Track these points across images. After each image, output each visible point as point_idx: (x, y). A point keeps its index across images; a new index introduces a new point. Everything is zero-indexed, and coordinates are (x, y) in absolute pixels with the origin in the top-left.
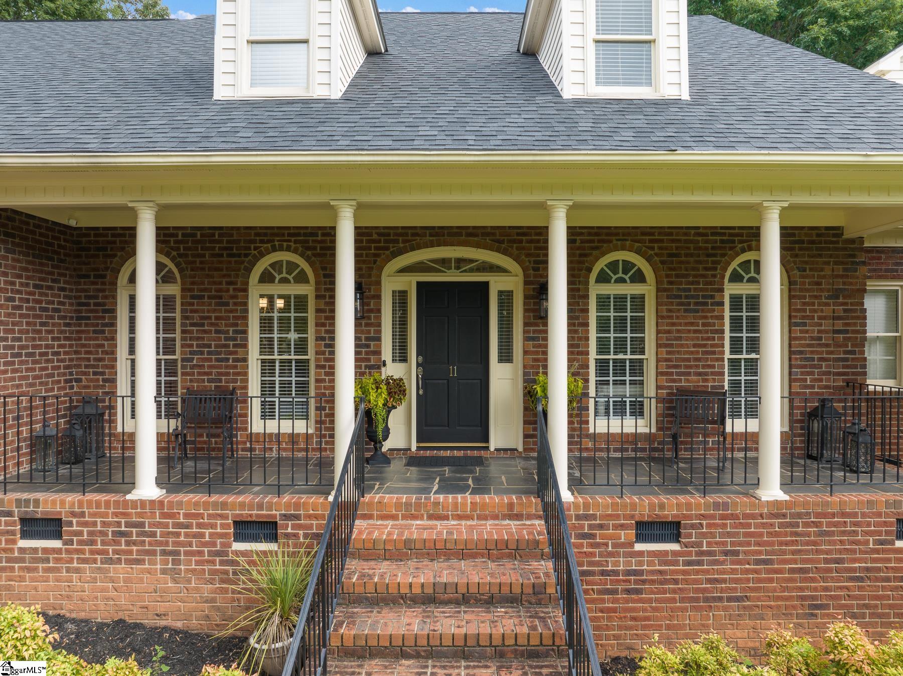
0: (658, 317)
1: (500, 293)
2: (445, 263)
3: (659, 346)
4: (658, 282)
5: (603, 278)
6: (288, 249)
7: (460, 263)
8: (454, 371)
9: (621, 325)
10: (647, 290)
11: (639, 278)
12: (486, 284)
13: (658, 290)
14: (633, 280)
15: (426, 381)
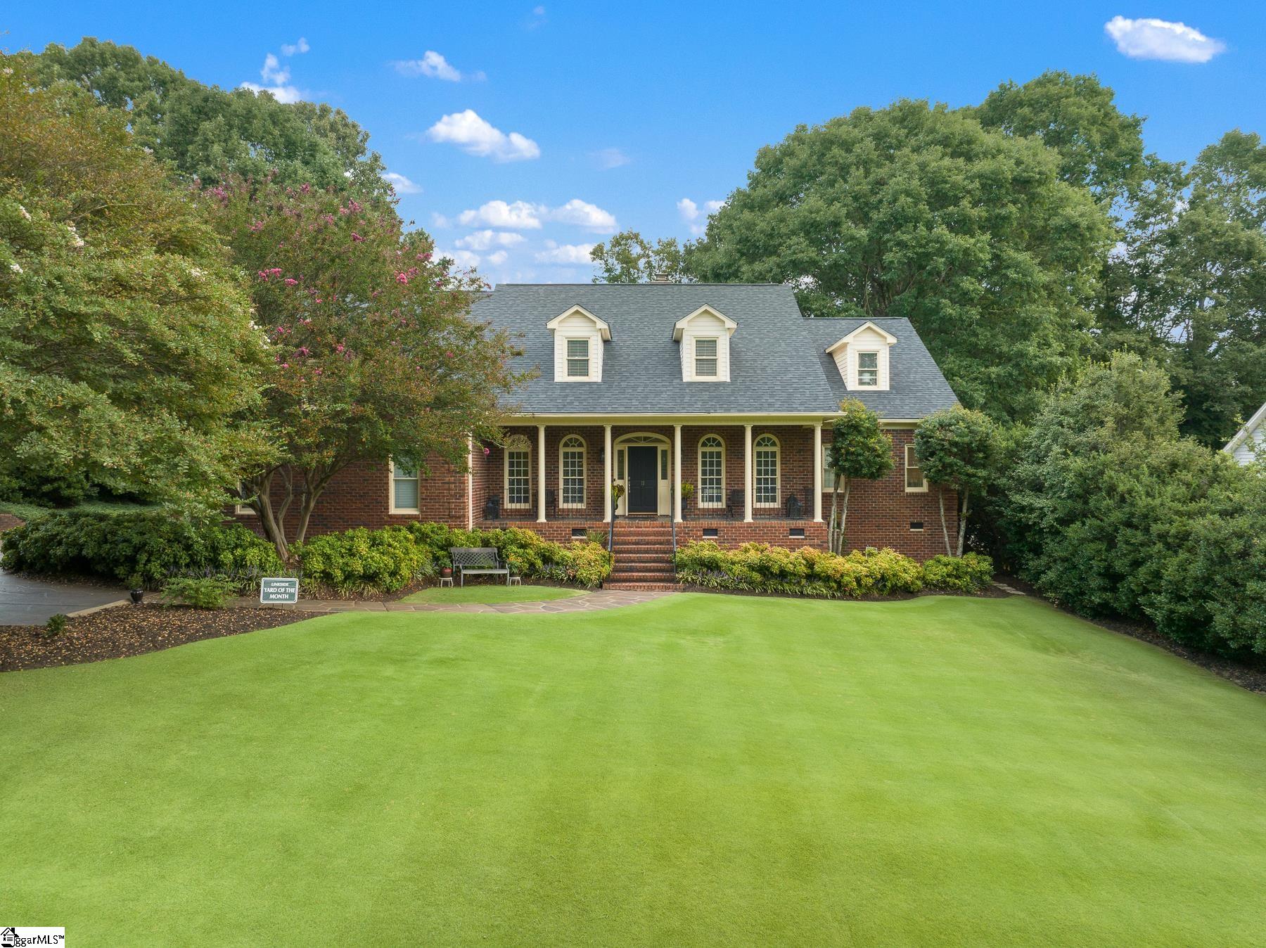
0: (727, 461)
1: (662, 451)
2: (638, 439)
3: (726, 472)
4: (726, 446)
5: (704, 445)
6: (576, 433)
7: (646, 439)
8: (643, 483)
9: (711, 464)
10: (722, 450)
11: (719, 445)
12: (656, 447)
13: (727, 450)
14: (716, 445)
15: (631, 488)
